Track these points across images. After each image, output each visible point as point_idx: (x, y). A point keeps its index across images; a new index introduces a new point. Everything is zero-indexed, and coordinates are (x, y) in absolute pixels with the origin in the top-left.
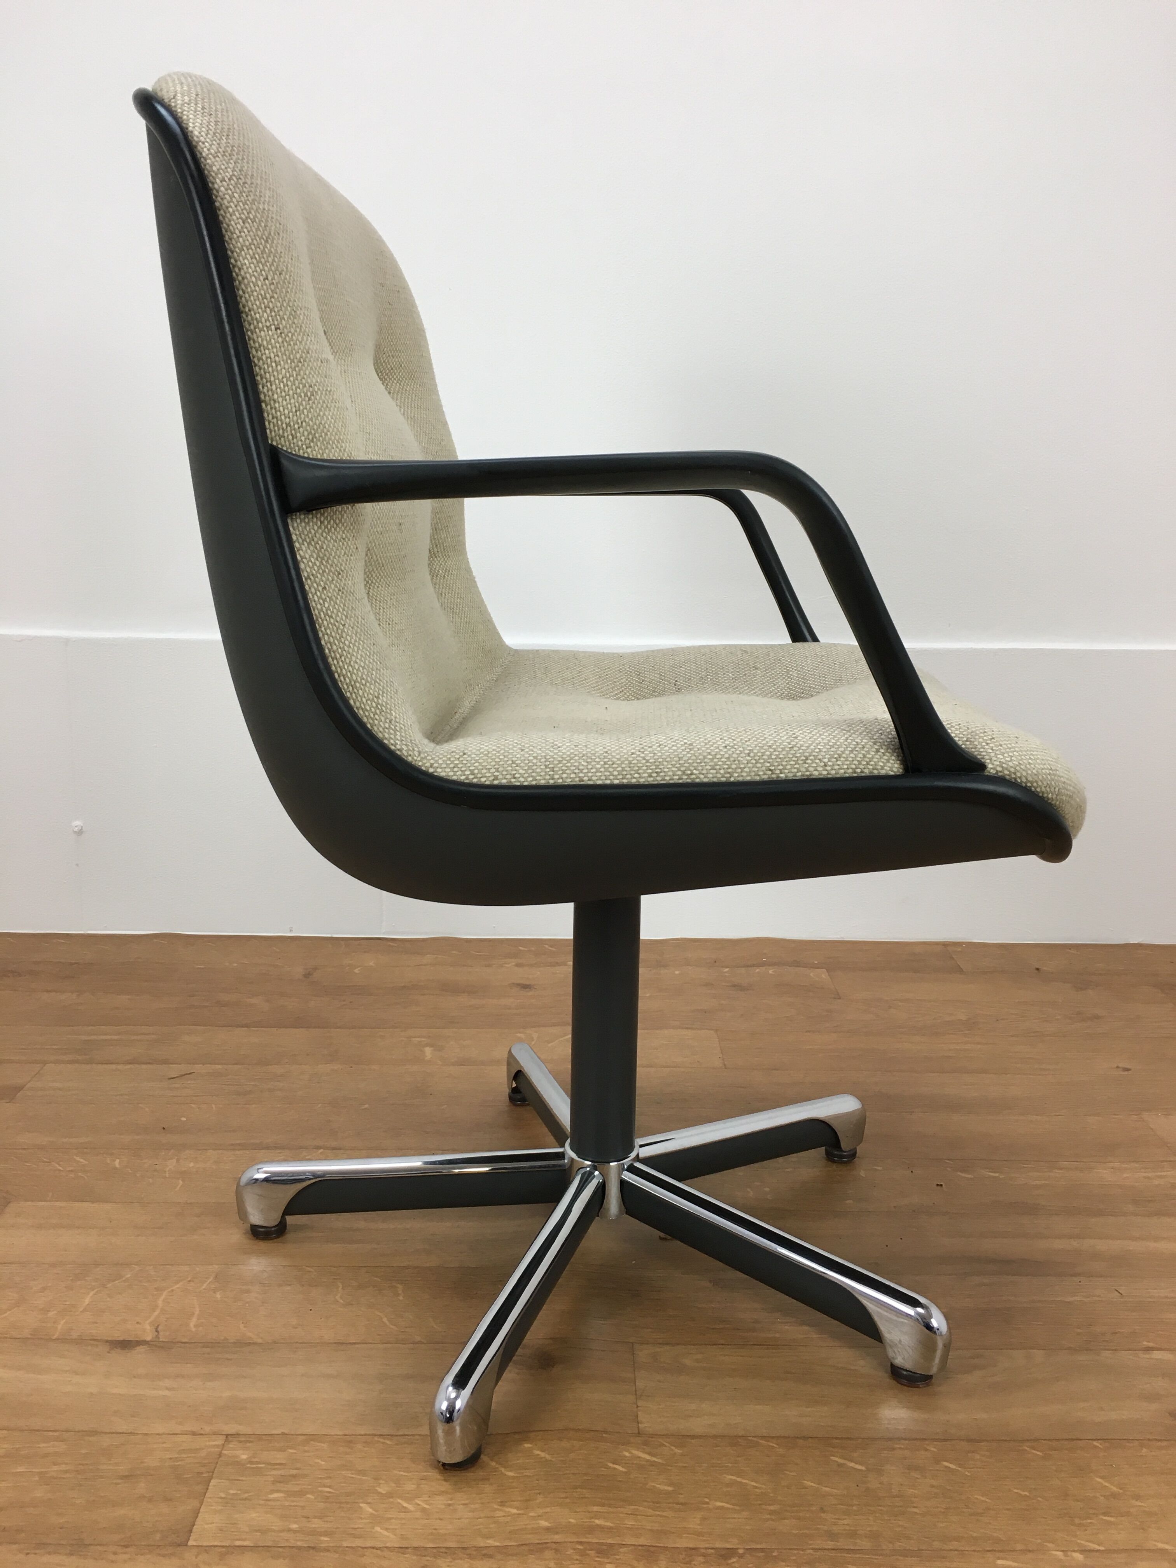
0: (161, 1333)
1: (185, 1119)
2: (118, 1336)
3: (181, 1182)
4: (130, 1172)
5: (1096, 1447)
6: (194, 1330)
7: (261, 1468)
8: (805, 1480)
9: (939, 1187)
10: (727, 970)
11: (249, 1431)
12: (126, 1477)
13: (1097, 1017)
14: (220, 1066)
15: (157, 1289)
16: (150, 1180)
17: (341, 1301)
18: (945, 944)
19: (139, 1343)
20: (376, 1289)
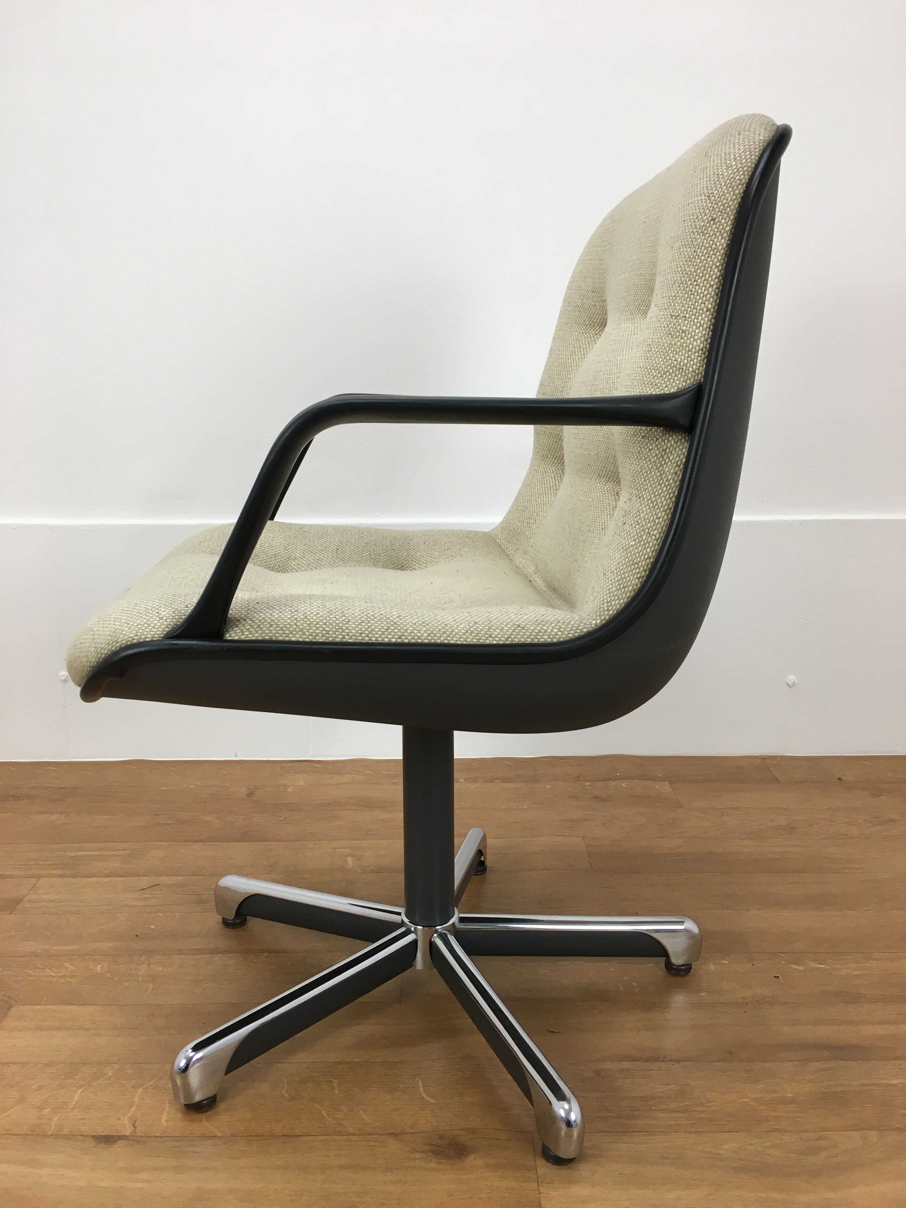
0: (138, 1128)
1: (154, 927)
2: (102, 1131)
3: (152, 986)
4: (110, 976)
6: (165, 1124)
9: (776, 978)
10: (589, 783)
13: (892, 821)
14: (181, 878)
15: (133, 1087)
16: (126, 983)
17: (287, 1096)
18: (763, 758)
19: (120, 1138)
20: (315, 1083)
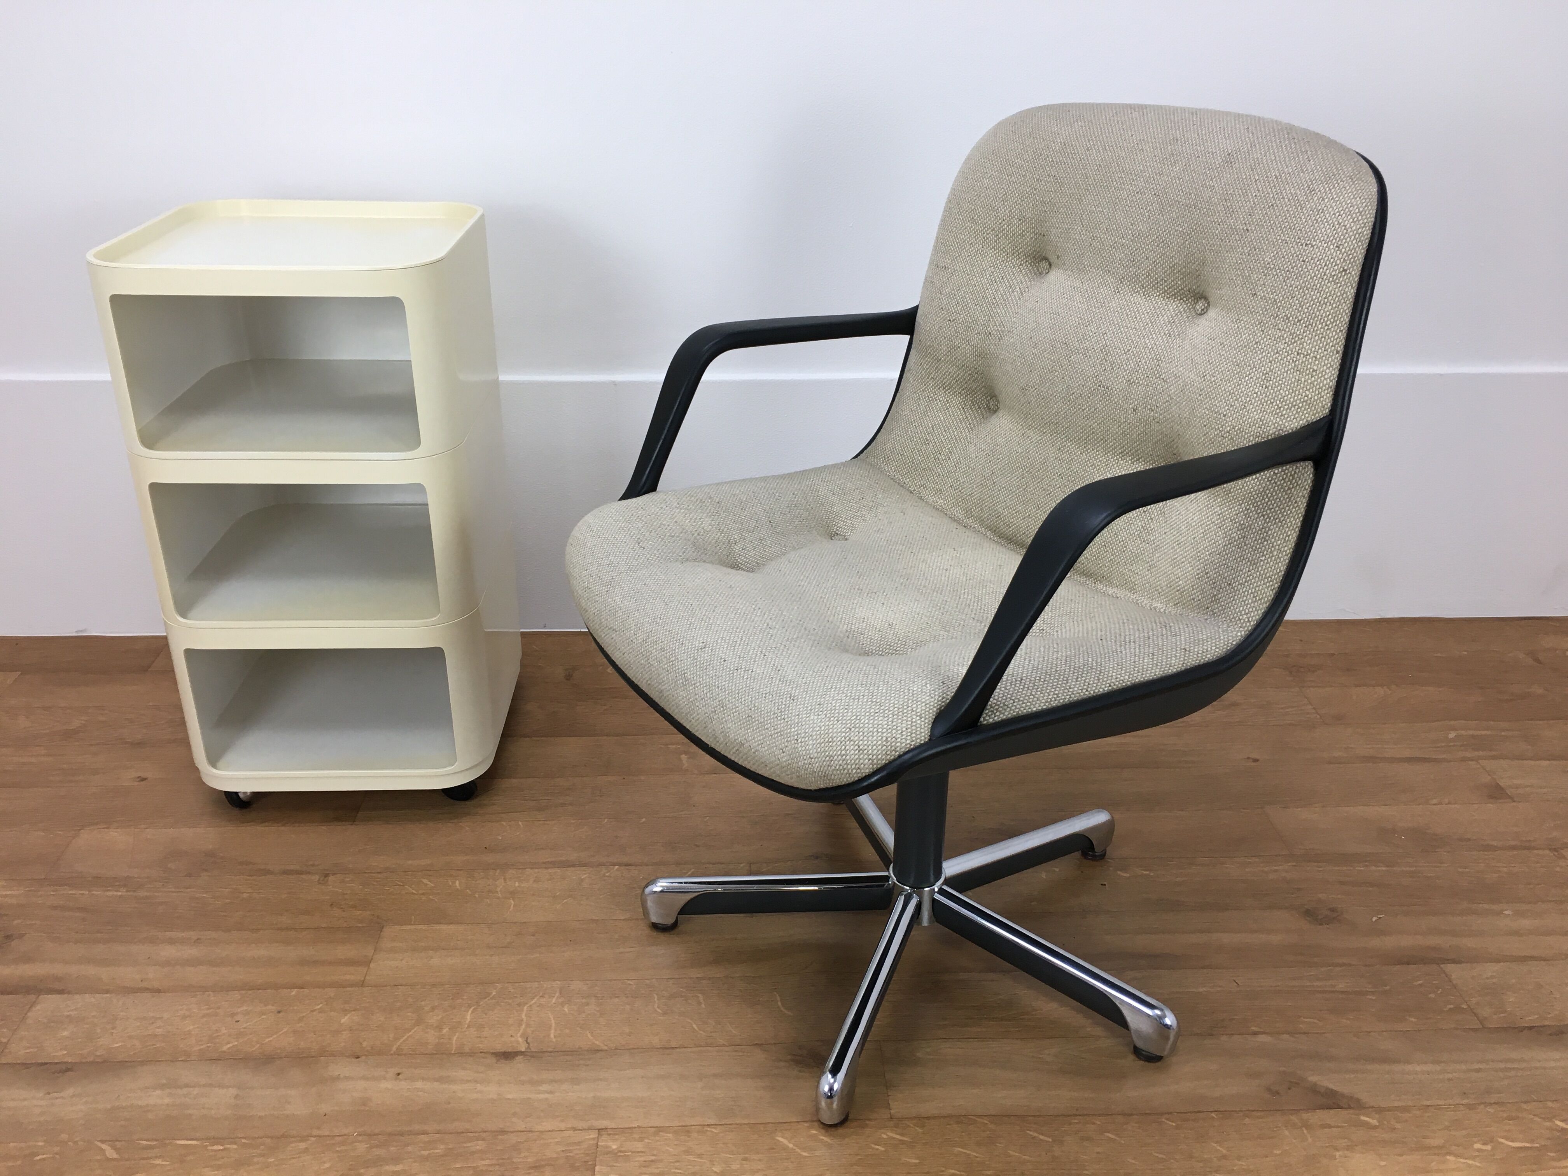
0: (531, 1045)
2: (499, 1048)
4: (470, 893)
5: (1213, 1117)
6: (554, 1040)
7: (628, 1155)
8: (1010, 1150)
9: (1103, 887)
11: (613, 1125)
12: (536, 1167)
15: (518, 1005)
16: (488, 900)
17: (659, 1011)
19: (517, 1054)
20: (683, 998)
